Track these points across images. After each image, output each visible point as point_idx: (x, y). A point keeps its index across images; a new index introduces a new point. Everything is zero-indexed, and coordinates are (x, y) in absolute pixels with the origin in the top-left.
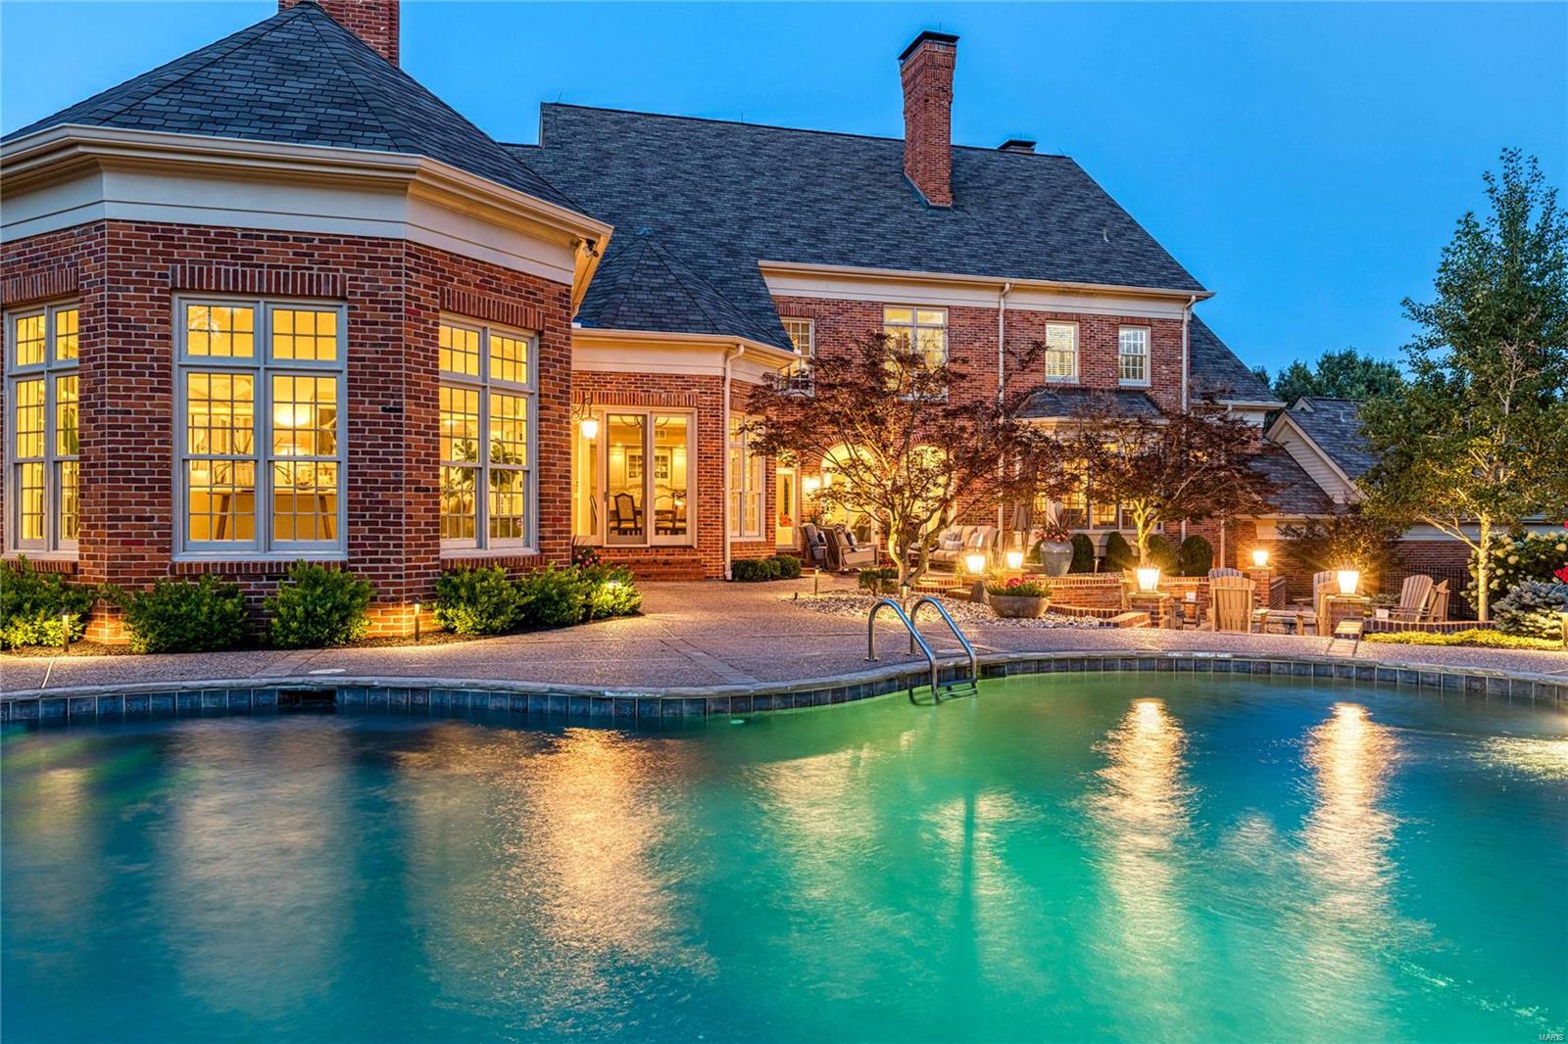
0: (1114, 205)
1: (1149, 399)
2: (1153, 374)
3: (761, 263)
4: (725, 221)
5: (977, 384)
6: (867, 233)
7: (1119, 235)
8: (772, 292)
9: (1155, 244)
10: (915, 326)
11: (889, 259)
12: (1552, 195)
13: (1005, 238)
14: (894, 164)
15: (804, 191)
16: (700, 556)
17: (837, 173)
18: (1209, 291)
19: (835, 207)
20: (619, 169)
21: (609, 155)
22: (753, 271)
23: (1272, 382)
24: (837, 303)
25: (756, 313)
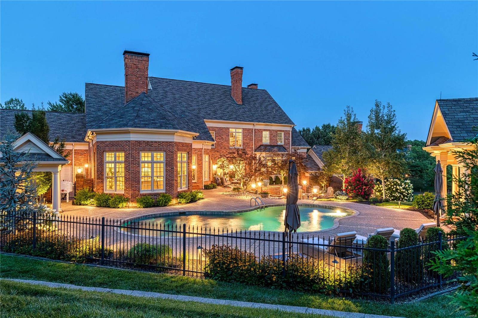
0: (276, 103)
1: (284, 147)
2: (284, 142)
3: (204, 120)
4: (195, 109)
5: (249, 145)
6: (225, 112)
7: (277, 111)
8: (207, 126)
9: (285, 113)
10: (236, 132)
11: (230, 118)
12: (355, 115)
13: (253, 112)
14: (228, 92)
15: (210, 101)
16: (198, 184)
17: (217, 95)
18: (295, 125)
19: (218, 105)
20: (170, 96)
21: (167, 92)
22: (203, 122)
23: (311, 131)
24: (220, 128)
25: (205, 132)
